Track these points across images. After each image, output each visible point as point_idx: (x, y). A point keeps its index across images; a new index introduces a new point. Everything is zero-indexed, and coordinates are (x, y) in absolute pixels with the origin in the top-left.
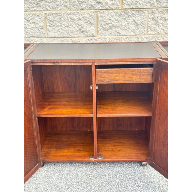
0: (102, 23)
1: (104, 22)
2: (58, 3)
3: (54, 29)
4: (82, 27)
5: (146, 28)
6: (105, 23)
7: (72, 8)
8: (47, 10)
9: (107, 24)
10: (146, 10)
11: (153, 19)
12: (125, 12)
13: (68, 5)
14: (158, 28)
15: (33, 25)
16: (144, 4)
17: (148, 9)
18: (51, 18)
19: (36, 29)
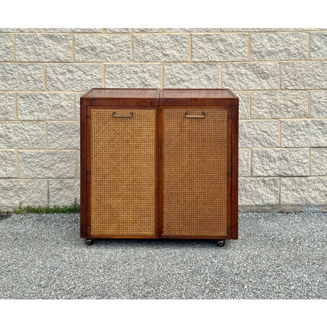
0: (169, 76)
1: (171, 75)
2: (120, 54)
3: (113, 82)
4: (146, 81)
5: (220, 83)
6: (172, 77)
7: (136, 60)
8: (107, 61)
9: (175, 77)
10: (219, 63)
11: (228, 74)
12: (195, 66)
13: (131, 57)
14: (233, 83)
15: (89, 77)
16: (216, 57)
17: (221, 63)
18: (111, 69)
19: (92, 82)
